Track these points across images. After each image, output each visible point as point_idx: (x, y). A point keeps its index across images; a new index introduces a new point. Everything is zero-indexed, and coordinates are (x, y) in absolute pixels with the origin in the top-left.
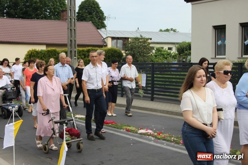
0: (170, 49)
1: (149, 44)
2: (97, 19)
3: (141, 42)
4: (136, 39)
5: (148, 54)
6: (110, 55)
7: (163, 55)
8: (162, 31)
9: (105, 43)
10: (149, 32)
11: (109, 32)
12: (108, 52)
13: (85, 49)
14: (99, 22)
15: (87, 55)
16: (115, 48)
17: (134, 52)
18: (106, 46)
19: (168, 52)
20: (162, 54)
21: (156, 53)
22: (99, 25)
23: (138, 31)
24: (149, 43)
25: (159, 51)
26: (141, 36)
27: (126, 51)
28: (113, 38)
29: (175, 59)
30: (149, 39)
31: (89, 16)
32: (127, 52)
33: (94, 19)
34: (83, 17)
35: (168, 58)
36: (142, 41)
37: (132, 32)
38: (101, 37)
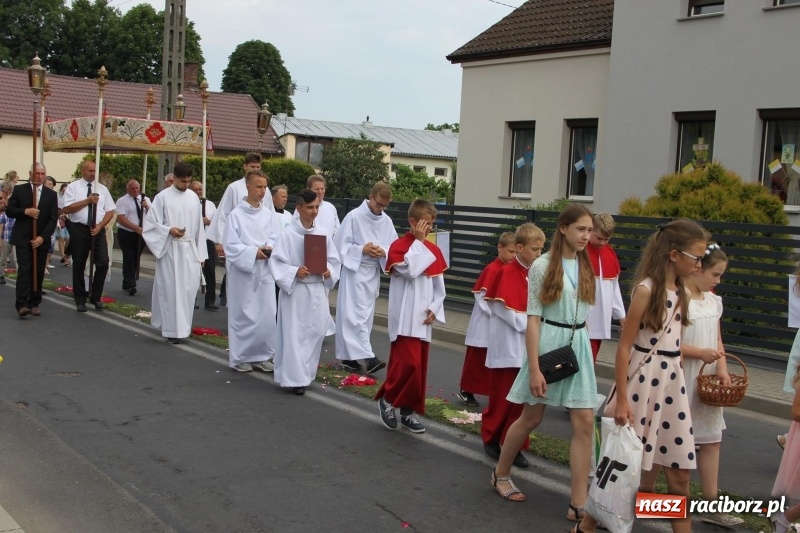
0: (439, 172)
1: (382, 155)
2: (272, 90)
3: (361, 151)
4: (351, 142)
5: (377, 180)
6: (286, 176)
7: (415, 185)
8: (435, 129)
9: (281, 147)
10: (394, 129)
11: (297, 123)
12: (280, 169)
13: (226, 159)
14: (277, 97)
15: (229, 174)
16: (303, 162)
17: (342, 173)
18: (283, 154)
19: (427, 178)
20: (412, 183)
21: (398, 179)
22: (276, 104)
23: (367, 125)
24: (381, 153)
25: (406, 176)
26: (363, 137)
27: (325, 170)
28: (300, 138)
29: (443, 196)
30: (387, 145)
31: (252, 81)
32: (326, 173)
33: (266, 88)
34: (239, 82)
35: (424, 194)
36: (365, 149)
37: (353, 125)
38: (272, 133)
